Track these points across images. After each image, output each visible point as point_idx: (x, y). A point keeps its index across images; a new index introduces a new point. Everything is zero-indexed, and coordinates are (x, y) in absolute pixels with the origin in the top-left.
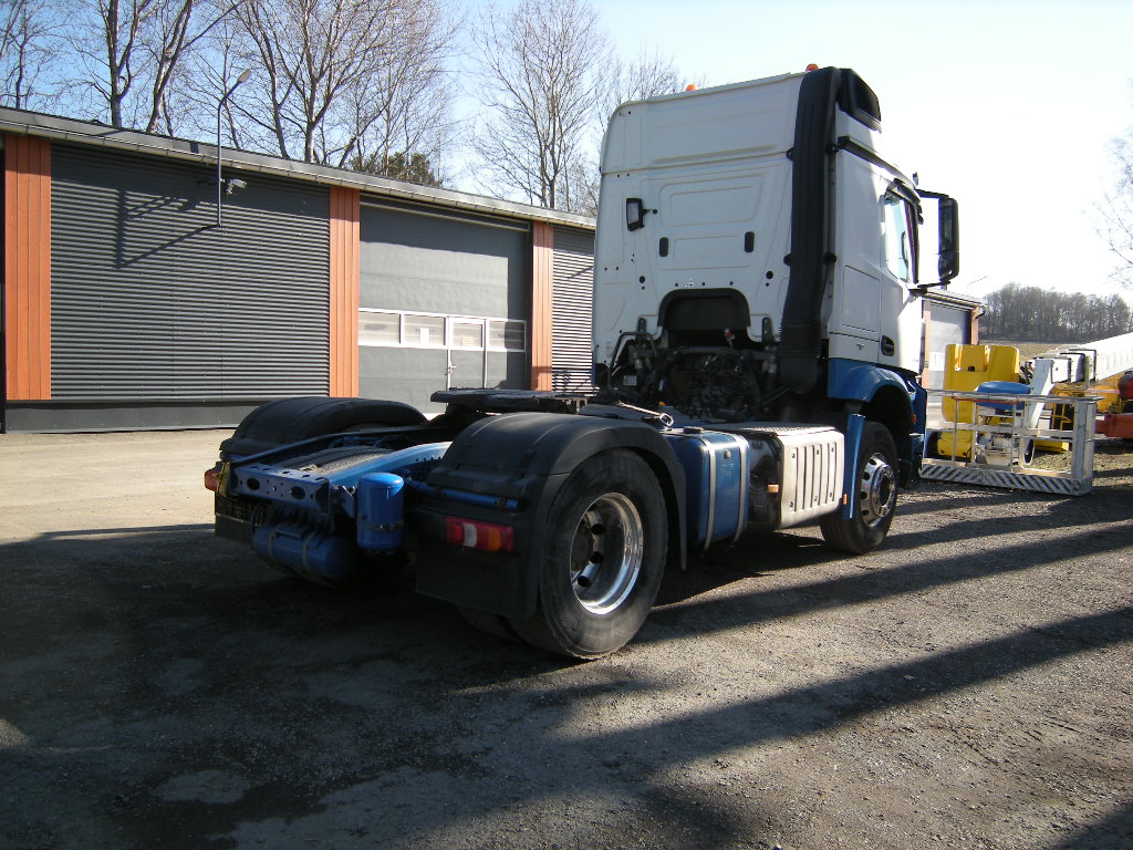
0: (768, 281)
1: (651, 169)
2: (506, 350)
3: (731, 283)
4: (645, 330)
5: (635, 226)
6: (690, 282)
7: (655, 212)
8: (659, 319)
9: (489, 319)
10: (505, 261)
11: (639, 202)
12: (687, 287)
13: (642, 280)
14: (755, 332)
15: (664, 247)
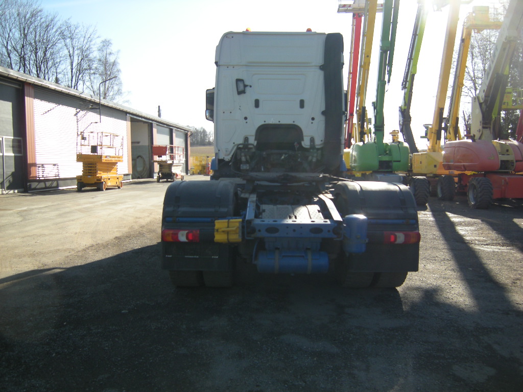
0: (312, 121)
1: (246, 66)
2: (13, 155)
3: (294, 122)
4: (248, 142)
5: (241, 92)
6: (272, 121)
7: (251, 86)
8: (255, 138)
9: (4, 137)
10: (11, 103)
11: (242, 80)
12: (271, 122)
13: (246, 118)
14: (306, 143)
15: (257, 104)
